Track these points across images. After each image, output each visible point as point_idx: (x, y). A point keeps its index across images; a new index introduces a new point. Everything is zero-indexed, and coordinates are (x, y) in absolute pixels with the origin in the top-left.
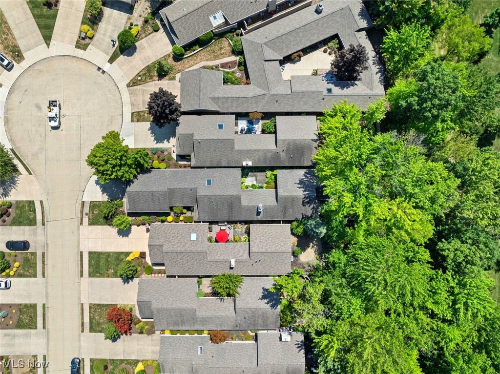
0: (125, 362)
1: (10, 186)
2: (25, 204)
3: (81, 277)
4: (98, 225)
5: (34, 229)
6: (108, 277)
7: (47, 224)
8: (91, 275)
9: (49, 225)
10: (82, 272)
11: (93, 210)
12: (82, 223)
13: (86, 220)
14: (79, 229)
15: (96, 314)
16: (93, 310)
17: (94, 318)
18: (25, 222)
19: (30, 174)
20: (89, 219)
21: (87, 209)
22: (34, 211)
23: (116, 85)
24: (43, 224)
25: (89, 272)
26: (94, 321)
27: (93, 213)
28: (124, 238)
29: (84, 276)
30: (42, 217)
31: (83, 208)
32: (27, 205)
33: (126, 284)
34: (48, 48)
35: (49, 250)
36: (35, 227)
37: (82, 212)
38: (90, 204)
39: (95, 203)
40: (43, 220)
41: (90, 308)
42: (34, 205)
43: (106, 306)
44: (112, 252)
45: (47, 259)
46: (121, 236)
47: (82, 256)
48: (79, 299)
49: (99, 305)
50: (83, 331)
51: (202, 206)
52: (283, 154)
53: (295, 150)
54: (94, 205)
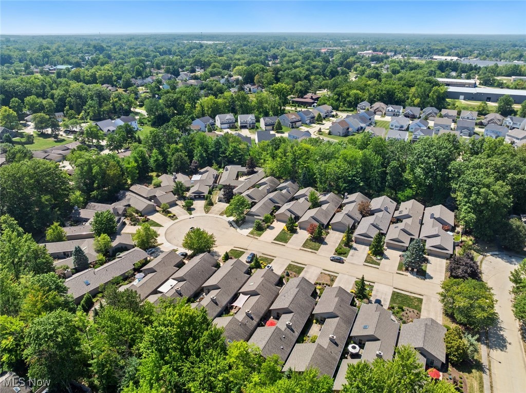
3: (284, 246)
4: (262, 234)
6: (290, 238)
8: (286, 242)
9: (249, 248)
10: (282, 245)
11: (253, 234)
12: (257, 238)
14: (260, 240)
15: (309, 246)
16: (306, 247)
20: (257, 236)
24: (247, 249)
25: (284, 243)
26: (312, 247)
27: (255, 234)
28: (275, 229)
30: (242, 249)
31: (250, 236)
32: (231, 252)
34: (164, 227)
40: (244, 249)
41: (304, 247)
42: (235, 250)
43: (306, 242)
44: (279, 233)
46: (273, 229)
47: (274, 243)
48: (296, 249)
49: (304, 244)
50: (316, 253)
51: (277, 200)
52: (271, 184)
53: (272, 181)
54: (251, 233)
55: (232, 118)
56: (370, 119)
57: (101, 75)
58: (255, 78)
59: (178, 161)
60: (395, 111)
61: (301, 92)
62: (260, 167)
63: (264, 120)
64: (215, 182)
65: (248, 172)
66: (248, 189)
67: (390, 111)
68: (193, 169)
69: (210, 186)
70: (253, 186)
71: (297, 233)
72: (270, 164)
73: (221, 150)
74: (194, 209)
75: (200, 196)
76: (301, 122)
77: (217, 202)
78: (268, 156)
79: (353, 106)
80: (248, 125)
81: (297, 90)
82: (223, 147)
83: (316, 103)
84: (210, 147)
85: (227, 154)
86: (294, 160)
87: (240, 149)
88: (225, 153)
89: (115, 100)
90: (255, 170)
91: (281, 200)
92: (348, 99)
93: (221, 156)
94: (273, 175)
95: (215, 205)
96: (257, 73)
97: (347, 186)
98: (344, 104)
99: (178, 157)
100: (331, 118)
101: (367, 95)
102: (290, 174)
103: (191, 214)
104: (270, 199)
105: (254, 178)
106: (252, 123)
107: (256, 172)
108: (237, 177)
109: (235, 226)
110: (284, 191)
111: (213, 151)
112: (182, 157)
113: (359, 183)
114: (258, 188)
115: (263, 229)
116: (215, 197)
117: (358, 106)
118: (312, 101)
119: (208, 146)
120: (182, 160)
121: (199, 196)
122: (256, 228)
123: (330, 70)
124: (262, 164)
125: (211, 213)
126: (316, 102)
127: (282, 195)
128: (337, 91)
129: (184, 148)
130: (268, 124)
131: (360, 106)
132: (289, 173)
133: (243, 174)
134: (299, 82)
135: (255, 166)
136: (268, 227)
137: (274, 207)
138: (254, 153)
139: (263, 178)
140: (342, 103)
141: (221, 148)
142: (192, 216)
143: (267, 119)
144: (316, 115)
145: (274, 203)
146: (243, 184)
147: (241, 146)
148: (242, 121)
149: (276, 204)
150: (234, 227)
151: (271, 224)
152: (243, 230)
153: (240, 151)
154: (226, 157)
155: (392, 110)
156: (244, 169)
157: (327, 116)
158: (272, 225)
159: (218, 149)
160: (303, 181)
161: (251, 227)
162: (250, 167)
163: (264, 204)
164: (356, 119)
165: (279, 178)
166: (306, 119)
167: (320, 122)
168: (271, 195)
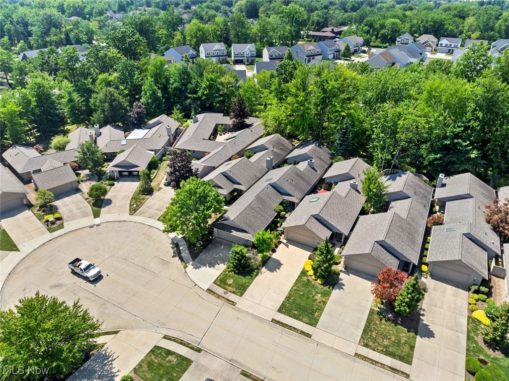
0: (472, 334)
1: (105, 365)
2: (149, 359)
3: (310, 337)
4: (248, 286)
5: (196, 366)
6: (325, 303)
7: (203, 346)
8: (313, 322)
9: (205, 344)
10: (303, 333)
11: (226, 284)
12: (233, 302)
13: (232, 297)
14: (239, 310)
15: (380, 340)
16: (371, 343)
17: (385, 347)
18: (175, 374)
19: (116, 332)
20: (234, 292)
21: (220, 291)
22: (169, 353)
23: (120, 221)
24: (199, 350)
25: (307, 323)
26: (391, 349)
27: (230, 285)
28: (281, 268)
29: (310, 333)
30: (188, 347)
31: (215, 293)
32: (153, 357)
33: (343, 287)
34: (19, 251)
35: (243, 363)
36: (193, 365)
37: (219, 296)
38: (216, 284)
39: (219, 278)
40: (192, 348)
41: (366, 346)
42: (162, 348)
43: (369, 323)
44: (293, 287)
45: (255, 372)
46: (277, 270)
47: (279, 322)
48: (347, 355)
49: (365, 331)
50: (408, 376)
51: (287, 188)
52: (275, 150)
53: (277, 144)
54: (221, 281)
55: (222, 48)
56: (421, 54)
57: (69, 5)
58: (260, 10)
59: (105, 102)
60: (450, 45)
61: (318, 23)
62: (256, 117)
63: (269, 51)
64: (170, 143)
65: (234, 125)
66: (230, 159)
67: (444, 45)
68: (135, 118)
69: (156, 151)
70: (240, 154)
71: (341, 286)
72: (276, 111)
73: (190, 86)
74: (109, 202)
75: (130, 173)
76: (321, 57)
77: (162, 185)
78: (271, 96)
79: (388, 42)
80: (245, 60)
81: (313, 22)
82: (193, 81)
83: (338, 38)
84: (172, 81)
85: (200, 94)
86: (325, 102)
87: (221, 84)
88: (196, 92)
89: (68, 28)
90: (248, 121)
91: (298, 188)
92: (382, 32)
93: (190, 98)
94: (279, 130)
95: (156, 194)
96: (263, 4)
97: (440, 159)
98: (376, 39)
99: (106, 95)
100: (362, 54)
101: (408, 26)
102: (313, 131)
103: (96, 215)
104: (273, 186)
105: (243, 138)
106: (251, 56)
107: (248, 126)
108: (214, 134)
109: (186, 254)
110: (303, 166)
111: (176, 89)
112: (112, 95)
113: (468, 152)
114: (249, 157)
115: (253, 270)
116: (162, 175)
117: (398, 39)
118: (333, 35)
119: (168, 80)
120: (114, 100)
121: (127, 173)
122: (235, 267)
123: (351, 6)
124: (260, 111)
125: (140, 215)
126: (338, 36)
127: (299, 175)
128: (368, 21)
129: (123, 81)
130: (274, 57)
131: (400, 40)
132: (311, 128)
133: (227, 129)
134: (316, 12)
135: (246, 115)
136: (265, 262)
137: (281, 204)
138: (247, 91)
139: (261, 137)
140: (374, 37)
141: (191, 83)
142: (97, 221)
143: (273, 49)
144: (342, 49)
145: (282, 194)
146: (219, 149)
147: (223, 80)
148: (237, 52)
149: (286, 198)
150: (181, 259)
151: (274, 251)
152: (203, 269)
153: (221, 87)
154: (199, 98)
155: (446, 45)
156: (228, 121)
157: (356, 51)
158: (274, 256)
159: (185, 85)
160: (341, 145)
161: (223, 261)
162: (236, 116)
163: (258, 198)
164: (402, 52)
165: (291, 137)
166: (329, 53)
167: (348, 58)
168: (276, 175)
